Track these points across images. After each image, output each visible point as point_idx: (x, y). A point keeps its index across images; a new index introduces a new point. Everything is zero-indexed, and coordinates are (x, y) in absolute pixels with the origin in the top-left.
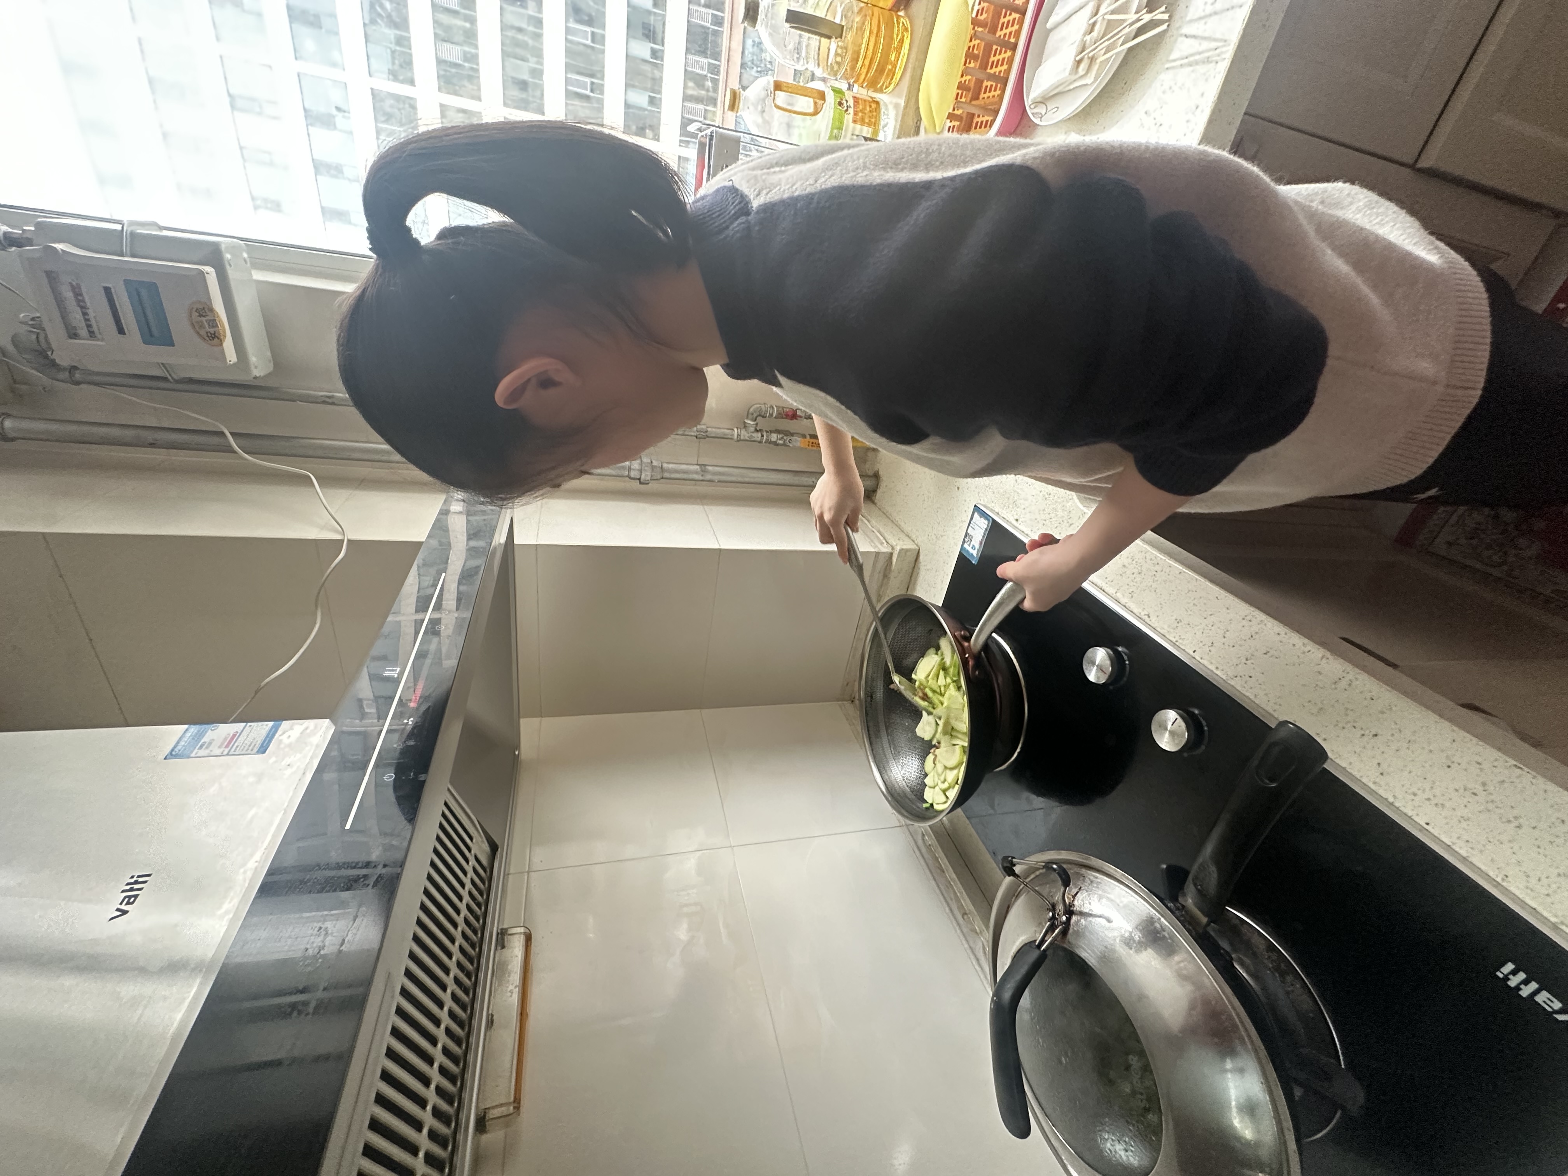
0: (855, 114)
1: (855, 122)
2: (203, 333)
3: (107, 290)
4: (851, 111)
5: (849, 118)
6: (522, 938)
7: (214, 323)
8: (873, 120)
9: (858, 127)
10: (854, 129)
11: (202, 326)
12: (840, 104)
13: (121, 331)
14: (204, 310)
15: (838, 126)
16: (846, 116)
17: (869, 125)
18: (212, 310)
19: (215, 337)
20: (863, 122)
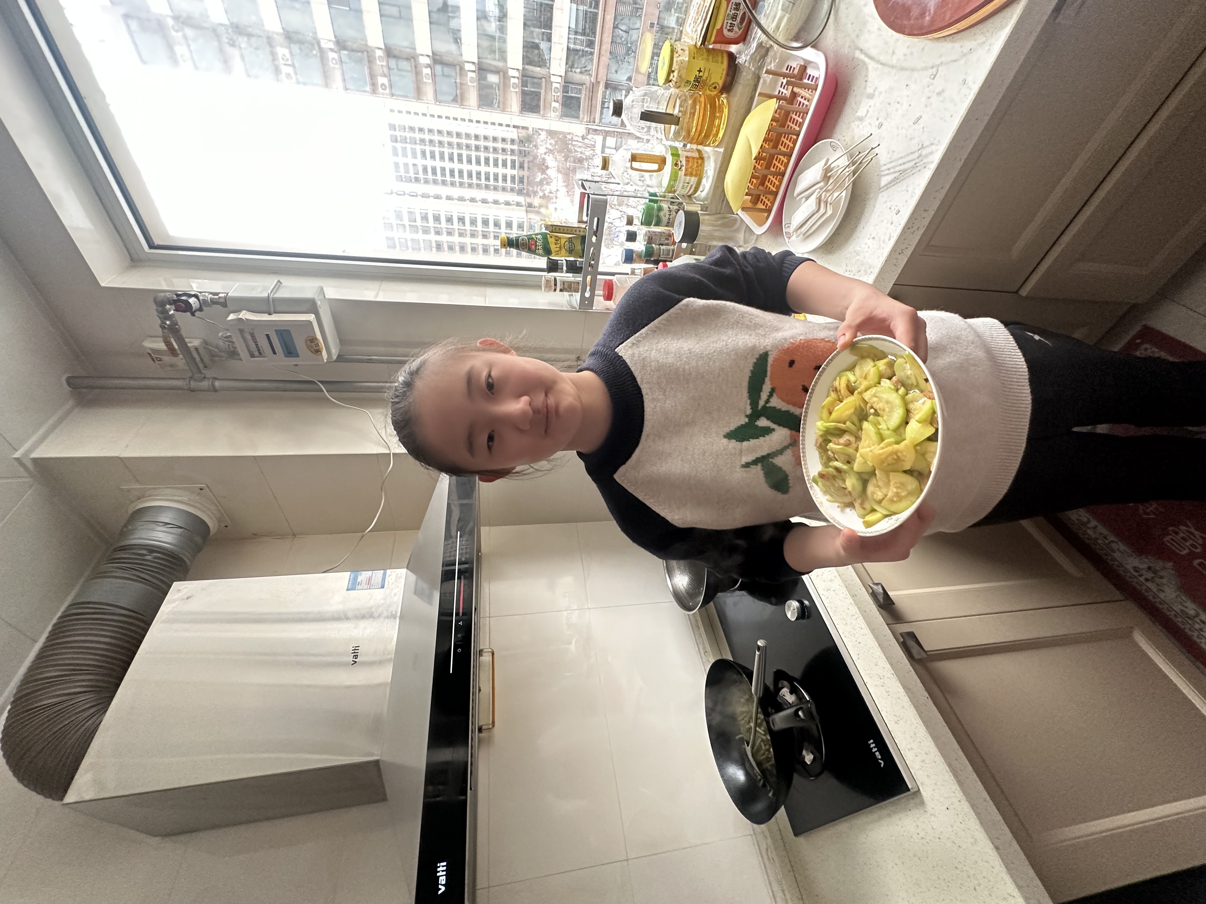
0: (686, 170)
1: (685, 175)
2: (313, 350)
3: (268, 336)
4: (683, 168)
5: (682, 173)
6: (491, 654)
7: (317, 345)
8: (698, 173)
9: (688, 178)
10: (685, 180)
11: (312, 347)
12: (676, 165)
13: (275, 353)
14: (313, 340)
15: (674, 177)
16: (680, 172)
17: (696, 176)
18: (316, 339)
19: (318, 351)
20: (691, 175)
